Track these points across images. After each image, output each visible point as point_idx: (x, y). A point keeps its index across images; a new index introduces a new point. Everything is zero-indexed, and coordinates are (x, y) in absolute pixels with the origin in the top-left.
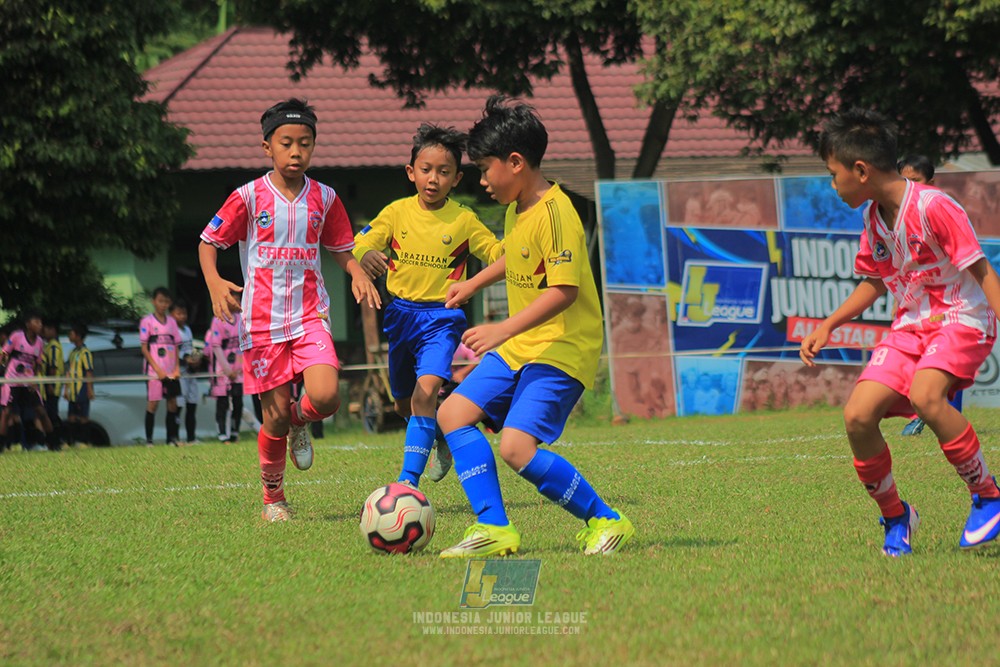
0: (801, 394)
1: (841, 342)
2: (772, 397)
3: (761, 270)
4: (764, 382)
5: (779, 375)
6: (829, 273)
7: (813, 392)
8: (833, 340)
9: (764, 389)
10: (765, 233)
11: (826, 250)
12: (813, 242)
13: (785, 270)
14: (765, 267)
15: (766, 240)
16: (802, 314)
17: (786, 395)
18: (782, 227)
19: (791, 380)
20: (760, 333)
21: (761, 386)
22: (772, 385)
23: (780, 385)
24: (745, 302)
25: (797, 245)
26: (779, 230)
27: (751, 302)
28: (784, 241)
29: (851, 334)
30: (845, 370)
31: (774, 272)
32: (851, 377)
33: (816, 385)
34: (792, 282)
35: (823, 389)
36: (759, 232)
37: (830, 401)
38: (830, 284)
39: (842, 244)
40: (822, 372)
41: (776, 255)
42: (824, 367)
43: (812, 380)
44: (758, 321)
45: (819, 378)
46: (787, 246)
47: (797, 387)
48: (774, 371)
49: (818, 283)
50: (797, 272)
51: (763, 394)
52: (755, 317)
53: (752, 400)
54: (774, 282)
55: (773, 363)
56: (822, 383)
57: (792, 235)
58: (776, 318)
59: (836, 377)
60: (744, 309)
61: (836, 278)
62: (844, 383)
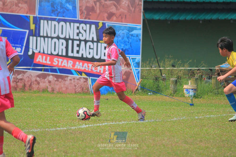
0: (37, 86)
1: (58, 65)
2: (25, 85)
3: (26, 32)
4: (21, 79)
5: (29, 77)
6: (56, 35)
7: (42, 85)
8: (54, 63)
9: (21, 82)
10: (29, 16)
11: (55, 25)
12: (50, 22)
13: (36, 33)
14: (27, 31)
15: (29, 19)
16: (42, 51)
17: (30, 86)
18: (37, 15)
19: (33, 79)
20: (22, 59)
21: (20, 81)
22: (25, 81)
23: (28, 81)
24: (18, 45)
25: (43, 23)
26: (35, 16)
27: (20, 46)
28: (37, 21)
29: (62, 62)
30: (57, 77)
31: (31, 34)
32: (60, 80)
33: (44, 82)
34: (39, 38)
35: (47, 84)
36: (27, 16)
37: (49, 89)
38: (55, 40)
39: (62, 23)
40: (48, 77)
41: (33, 27)
42: (49, 75)
43: (43, 80)
44: (22, 54)
45: (46, 79)
46: (38, 22)
47: (35, 83)
48: (26, 75)
49: (50, 39)
50: (41, 34)
51: (20, 84)
52: (21, 52)
53: (16, 86)
54: (31, 38)
55: (27, 72)
56: (47, 82)
57: (41, 18)
58: (30, 53)
59: (54, 80)
60: (17, 48)
61: (58, 38)
62: (57, 82)
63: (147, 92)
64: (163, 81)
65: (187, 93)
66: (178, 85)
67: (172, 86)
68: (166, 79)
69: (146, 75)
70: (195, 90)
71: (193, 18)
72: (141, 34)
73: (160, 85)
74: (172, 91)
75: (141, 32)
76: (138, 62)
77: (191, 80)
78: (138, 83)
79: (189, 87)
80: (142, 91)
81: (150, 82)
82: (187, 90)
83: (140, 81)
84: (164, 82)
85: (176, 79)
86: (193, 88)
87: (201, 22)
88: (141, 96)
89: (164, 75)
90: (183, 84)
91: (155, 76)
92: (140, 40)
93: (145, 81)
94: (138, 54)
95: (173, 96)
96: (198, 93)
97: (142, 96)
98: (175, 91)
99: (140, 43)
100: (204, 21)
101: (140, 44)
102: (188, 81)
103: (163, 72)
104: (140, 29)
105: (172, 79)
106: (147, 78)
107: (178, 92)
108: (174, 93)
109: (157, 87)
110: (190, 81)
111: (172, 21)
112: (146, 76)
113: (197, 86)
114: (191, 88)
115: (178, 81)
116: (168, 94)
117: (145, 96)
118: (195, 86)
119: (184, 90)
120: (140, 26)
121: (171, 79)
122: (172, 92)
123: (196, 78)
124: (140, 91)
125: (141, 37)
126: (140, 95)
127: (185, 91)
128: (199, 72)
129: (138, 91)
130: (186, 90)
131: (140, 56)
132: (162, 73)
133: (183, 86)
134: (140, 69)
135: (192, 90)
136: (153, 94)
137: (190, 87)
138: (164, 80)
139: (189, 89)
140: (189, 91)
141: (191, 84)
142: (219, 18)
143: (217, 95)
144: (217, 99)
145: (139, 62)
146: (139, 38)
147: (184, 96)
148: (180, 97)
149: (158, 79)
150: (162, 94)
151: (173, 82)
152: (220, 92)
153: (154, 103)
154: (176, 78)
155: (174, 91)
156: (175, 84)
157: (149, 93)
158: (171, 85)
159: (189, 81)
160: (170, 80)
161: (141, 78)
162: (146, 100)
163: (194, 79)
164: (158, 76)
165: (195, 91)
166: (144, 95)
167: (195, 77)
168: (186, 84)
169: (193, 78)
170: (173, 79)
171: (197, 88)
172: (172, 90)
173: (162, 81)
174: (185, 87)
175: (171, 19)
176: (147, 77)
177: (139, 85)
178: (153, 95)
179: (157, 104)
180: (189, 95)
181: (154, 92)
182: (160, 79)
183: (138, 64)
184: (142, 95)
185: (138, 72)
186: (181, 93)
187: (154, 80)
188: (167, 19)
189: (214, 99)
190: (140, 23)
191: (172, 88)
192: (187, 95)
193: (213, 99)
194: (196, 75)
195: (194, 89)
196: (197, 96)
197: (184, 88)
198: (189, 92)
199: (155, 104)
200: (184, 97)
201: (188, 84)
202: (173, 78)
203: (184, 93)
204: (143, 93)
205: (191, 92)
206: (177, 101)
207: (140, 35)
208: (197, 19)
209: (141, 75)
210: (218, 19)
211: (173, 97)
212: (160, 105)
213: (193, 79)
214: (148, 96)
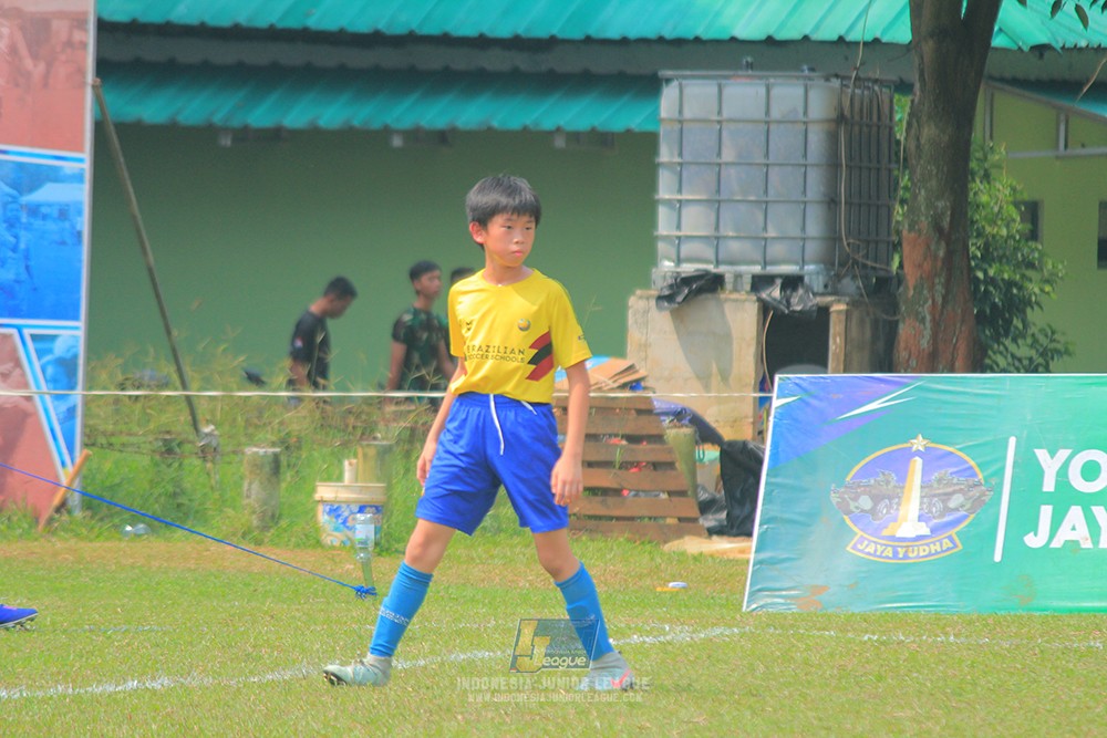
63: (116, 521)
64: (204, 459)
65: (336, 529)
66: (283, 485)
67: (253, 491)
68: (219, 449)
69: (110, 428)
70: (378, 509)
71: (356, 123)
72: (81, 203)
73: (187, 485)
74: (254, 517)
75: (82, 194)
76: (69, 355)
77: (356, 456)
78: (70, 469)
79: (344, 495)
80: (92, 517)
81: (134, 467)
82: (334, 511)
83: (78, 460)
84: (209, 465)
85: (278, 450)
86: (365, 497)
87: (397, 142)
88: (82, 544)
89: (208, 429)
90: (315, 480)
91: (161, 436)
92: (79, 234)
93: (108, 463)
94: (67, 312)
95: (259, 543)
96: (393, 526)
97: (91, 541)
98: (271, 518)
99: (80, 253)
100: (415, 135)
101: (80, 261)
102: (340, 462)
103: (202, 411)
104: (79, 178)
105: (255, 449)
106: (117, 447)
107: (283, 523)
108: (265, 528)
109: (175, 495)
110: (350, 464)
111: (244, 135)
112: (113, 434)
113: (389, 488)
114: (356, 502)
115: (284, 459)
116: (234, 535)
117: (107, 545)
118: (374, 490)
119: (321, 508)
120: (81, 160)
121: (250, 450)
122: (255, 522)
123: (382, 446)
124: (78, 514)
125: (84, 223)
126: (77, 535)
127: (326, 517)
128: (395, 412)
129: (69, 512)
130: (328, 508)
131: (81, 324)
132: (200, 417)
133: (314, 490)
134: (78, 395)
135: (362, 510)
136: (152, 529)
137: (353, 496)
138: (210, 457)
139: (344, 506)
140: (346, 514)
141: (356, 480)
142: (495, 124)
143: (495, 534)
144: (492, 557)
145: (75, 357)
146: (73, 227)
147: (318, 543)
148: (299, 545)
149: (177, 450)
150: (201, 530)
151: (256, 465)
152: (509, 518)
153: (158, 584)
154: (273, 444)
155: (264, 512)
156: (269, 481)
157: (129, 528)
158: (250, 484)
159: (346, 463)
160: (243, 453)
161: (86, 445)
162: (114, 567)
163: (372, 452)
164: (180, 434)
165: (379, 516)
166: (102, 538)
167: (375, 438)
168: (329, 479)
169: (368, 445)
170: (260, 450)
171: (390, 497)
172: (254, 512)
173: (197, 462)
174: (325, 492)
175: (236, 122)
176: (113, 440)
177: (72, 481)
178: (152, 539)
179: (178, 588)
180: (344, 539)
181: (156, 523)
182: (187, 448)
183: (67, 366)
184: (92, 536)
185: (68, 410)
186: (303, 528)
187: (157, 457)
188: (218, 119)
189: (480, 558)
190: (80, 149)
191: (253, 497)
192: (332, 537)
193: (472, 559)
194: (381, 426)
195: (371, 506)
196: (388, 541)
197: (317, 496)
198: (345, 522)
199: (167, 589)
200: (319, 550)
201: (340, 478)
202: (256, 446)
203: (318, 530)
204: (92, 528)
205: (364, 522)
206: (284, 568)
207: (80, 213)
208: (376, 125)
209: (85, 426)
210: (490, 130)
211: (262, 550)
212: (196, 592)
213: (367, 450)
214: (123, 545)
